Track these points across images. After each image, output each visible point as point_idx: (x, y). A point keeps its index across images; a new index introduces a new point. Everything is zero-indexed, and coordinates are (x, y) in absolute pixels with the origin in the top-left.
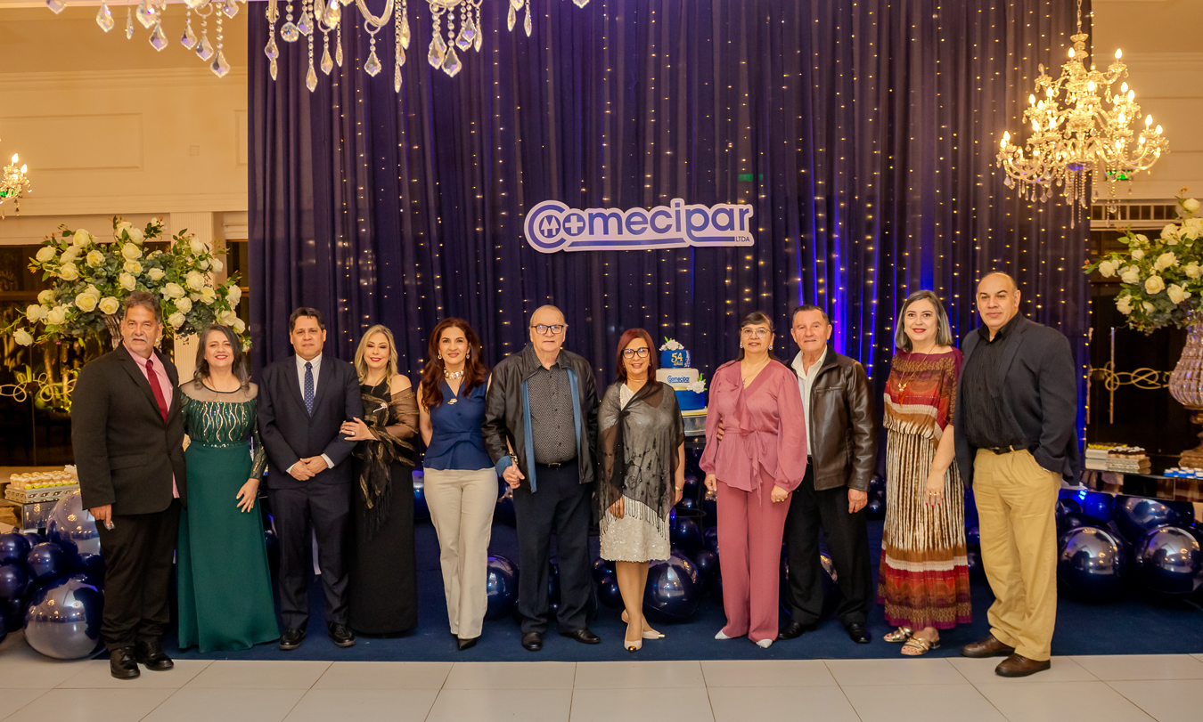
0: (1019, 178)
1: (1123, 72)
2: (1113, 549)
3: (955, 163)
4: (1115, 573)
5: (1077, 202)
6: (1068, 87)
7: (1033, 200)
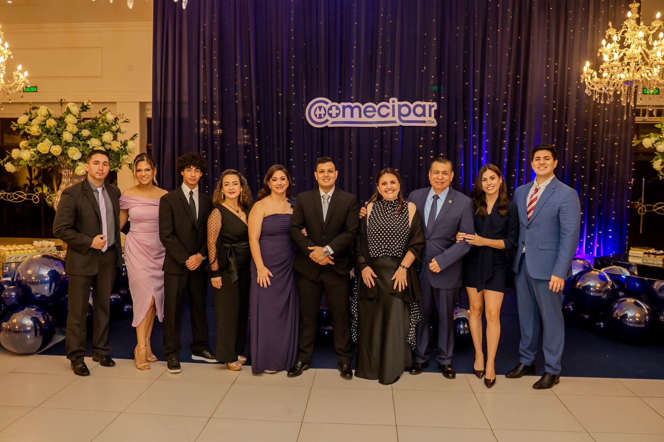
0: (594, 89)
1: (661, 26)
2: (645, 312)
3: (556, 80)
4: (646, 326)
5: (628, 104)
6: (626, 35)
7: (602, 102)
